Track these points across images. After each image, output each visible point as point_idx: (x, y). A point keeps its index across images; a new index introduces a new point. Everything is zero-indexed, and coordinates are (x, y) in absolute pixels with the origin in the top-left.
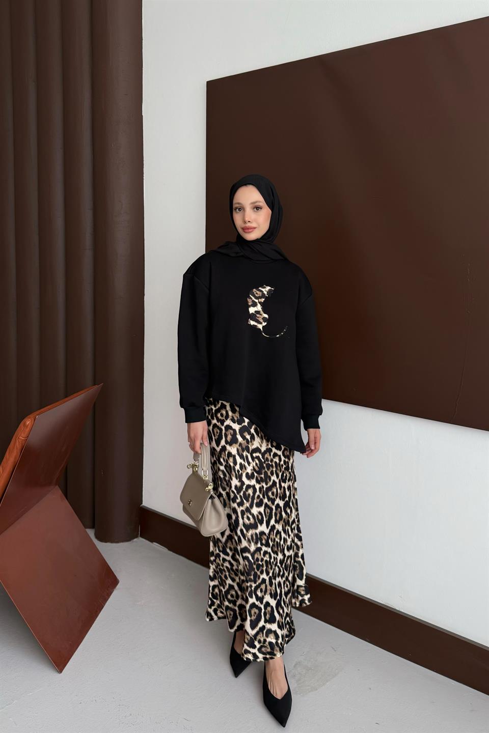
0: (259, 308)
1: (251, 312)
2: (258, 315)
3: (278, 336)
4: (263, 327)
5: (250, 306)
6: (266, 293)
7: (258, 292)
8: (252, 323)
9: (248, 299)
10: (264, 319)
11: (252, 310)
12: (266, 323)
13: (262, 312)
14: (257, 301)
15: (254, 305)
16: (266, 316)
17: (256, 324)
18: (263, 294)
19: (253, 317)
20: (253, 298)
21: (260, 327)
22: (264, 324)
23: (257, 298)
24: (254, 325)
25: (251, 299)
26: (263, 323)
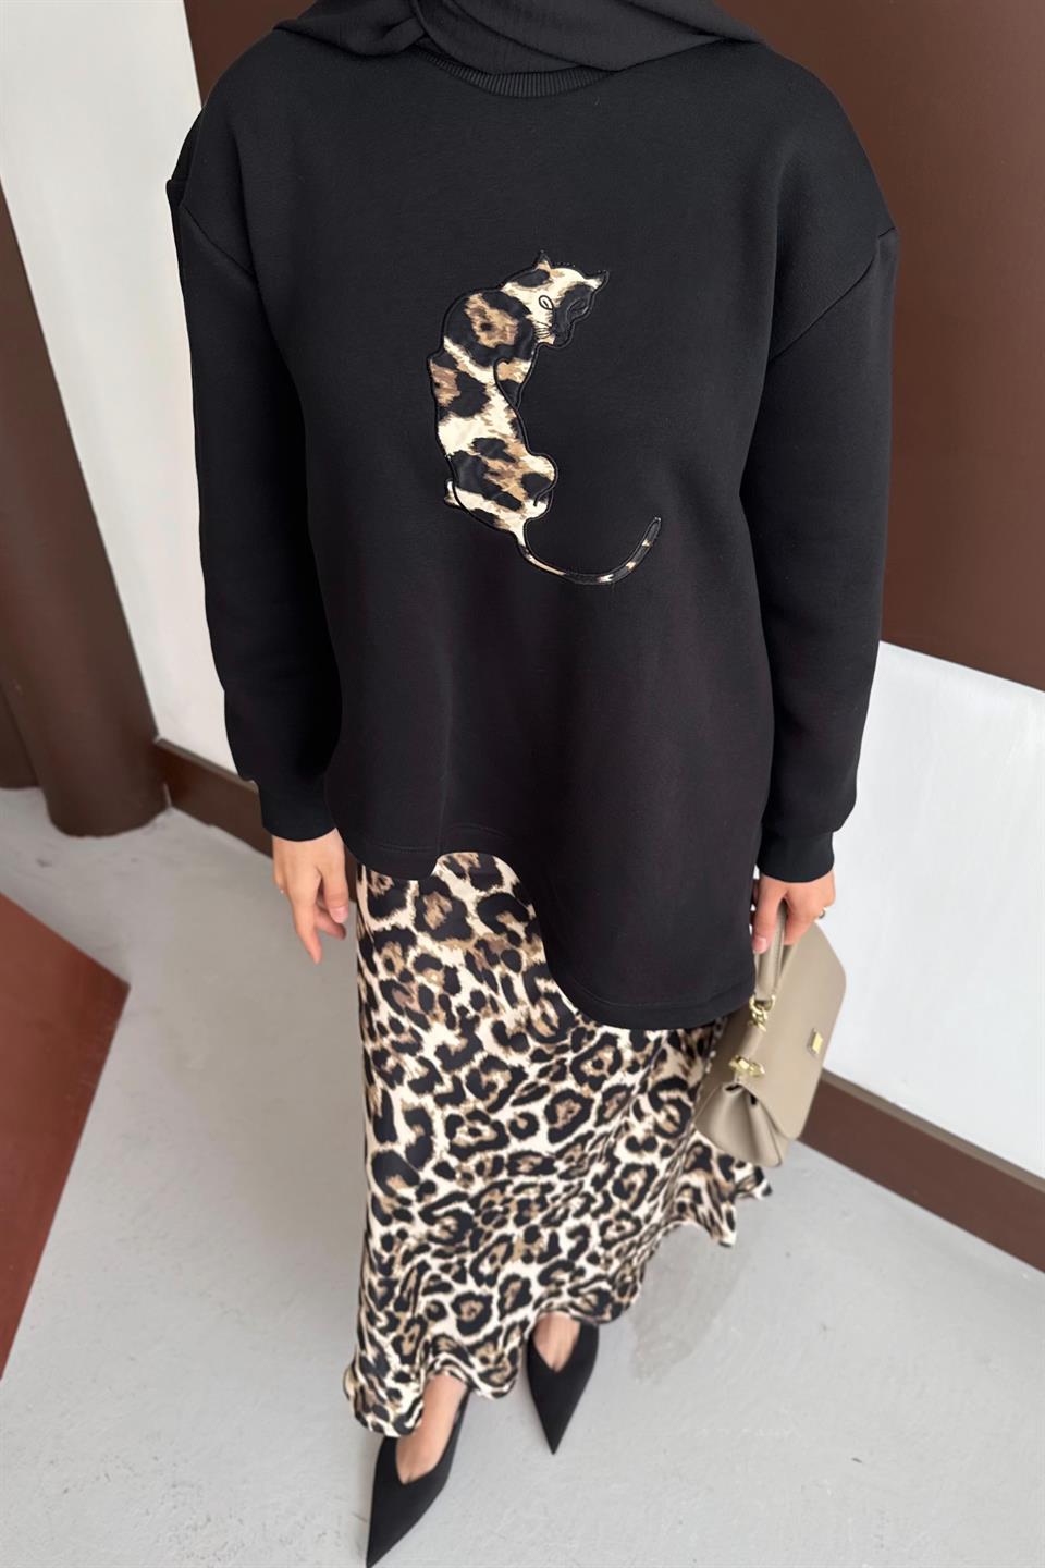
0: (497, 419)
1: (450, 450)
2: (495, 464)
3: (606, 579)
4: (530, 526)
5: (440, 413)
6: (540, 317)
7: (495, 316)
8: (472, 501)
9: (434, 368)
10: (532, 483)
11: (456, 435)
12: (542, 507)
13: (516, 447)
14: (484, 376)
15: (471, 401)
16: (542, 466)
17: (489, 507)
18: (526, 328)
19: (473, 469)
20: (466, 362)
21: (513, 522)
22: (535, 509)
23: (485, 357)
24: (479, 511)
25: (451, 363)
26: (529, 504)
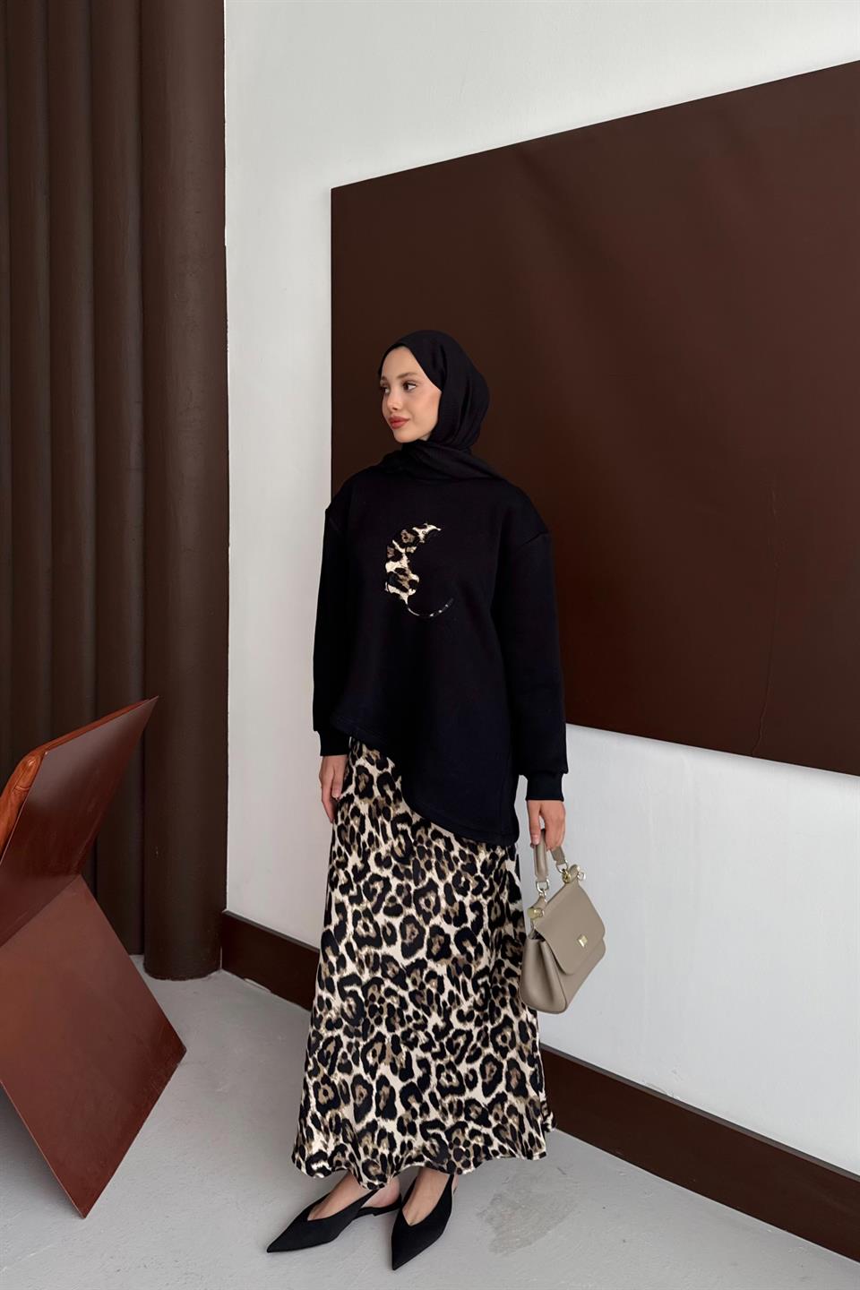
0: (404, 563)
1: (388, 571)
2: (401, 577)
3: (432, 615)
4: (410, 597)
5: (388, 560)
6: (421, 536)
7: (409, 535)
8: (392, 589)
9: (388, 548)
10: (412, 583)
11: (391, 567)
12: (414, 591)
13: (408, 571)
14: (403, 551)
15: (398, 557)
16: (415, 577)
17: (398, 591)
18: (417, 538)
19: (394, 578)
20: (398, 546)
21: (405, 597)
22: (412, 592)
23: (403, 546)
24: (394, 593)
25: (394, 546)
26: (410, 590)
